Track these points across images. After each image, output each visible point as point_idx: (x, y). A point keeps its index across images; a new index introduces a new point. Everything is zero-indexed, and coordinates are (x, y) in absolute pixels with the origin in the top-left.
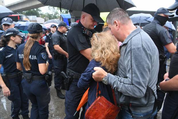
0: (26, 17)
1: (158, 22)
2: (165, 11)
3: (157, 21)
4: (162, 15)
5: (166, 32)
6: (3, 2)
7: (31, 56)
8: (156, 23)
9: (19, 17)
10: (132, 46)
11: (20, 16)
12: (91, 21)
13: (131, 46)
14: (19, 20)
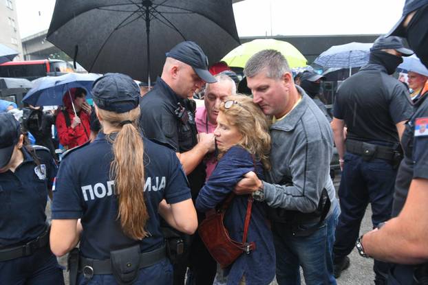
0: (67, 65)
1: (383, 68)
2: (397, 43)
3: (379, 66)
4: (392, 52)
5: (403, 92)
6: (15, 31)
7: (149, 179)
8: (380, 69)
9: (48, 66)
10: (308, 139)
11: (51, 64)
12: (191, 79)
13: (306, 137)
14: (49, 73)
